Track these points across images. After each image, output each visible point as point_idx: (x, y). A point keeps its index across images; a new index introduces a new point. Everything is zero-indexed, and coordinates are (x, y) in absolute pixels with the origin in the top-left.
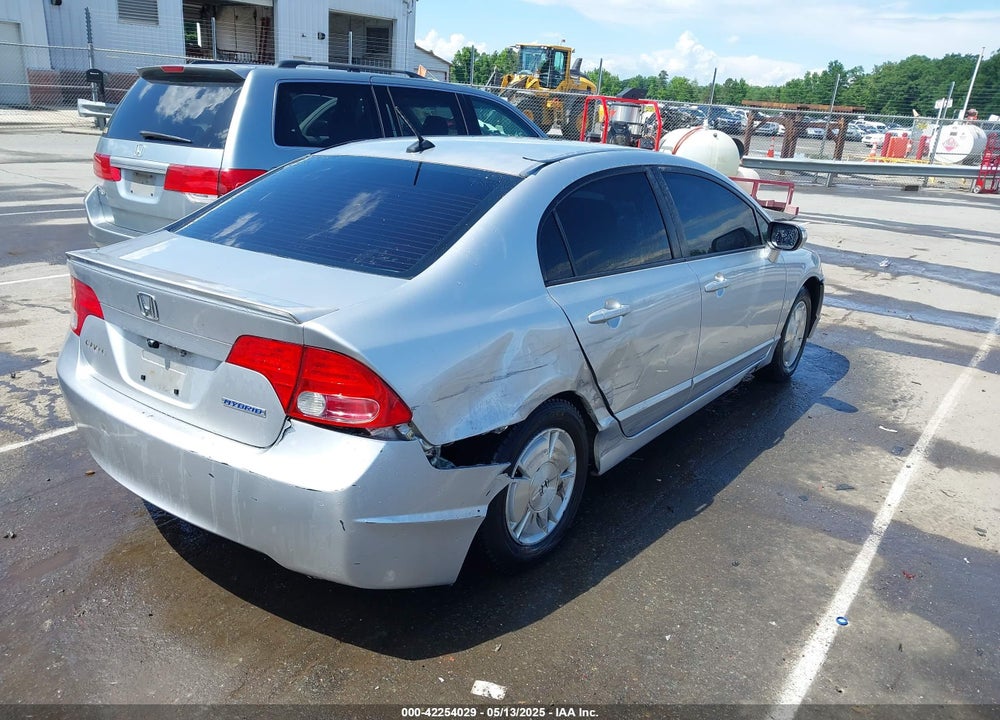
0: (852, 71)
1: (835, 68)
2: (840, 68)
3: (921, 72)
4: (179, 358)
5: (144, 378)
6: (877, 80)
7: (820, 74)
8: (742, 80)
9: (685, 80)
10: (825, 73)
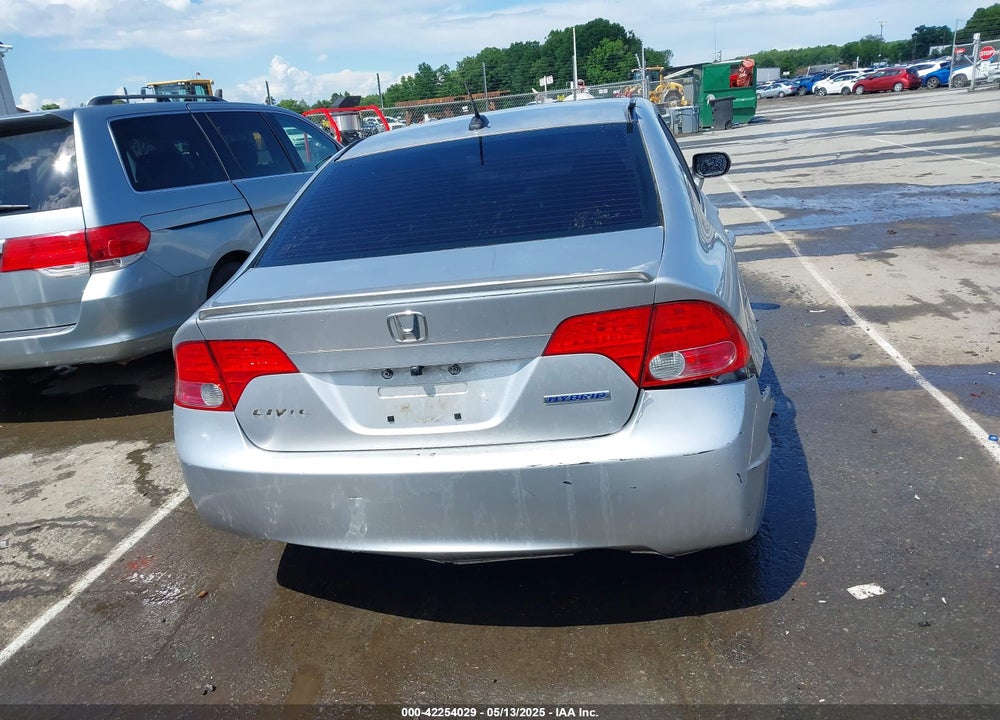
0: (440, 70)
1: (425, 69)
2: (429, 68)
3: (497, 62)
4: (449, 376)
5: (391, 419)
6: (463, 75)
7: (413, 77)
8: (346, 93)
9: (293, 102)
10: (417, 75)
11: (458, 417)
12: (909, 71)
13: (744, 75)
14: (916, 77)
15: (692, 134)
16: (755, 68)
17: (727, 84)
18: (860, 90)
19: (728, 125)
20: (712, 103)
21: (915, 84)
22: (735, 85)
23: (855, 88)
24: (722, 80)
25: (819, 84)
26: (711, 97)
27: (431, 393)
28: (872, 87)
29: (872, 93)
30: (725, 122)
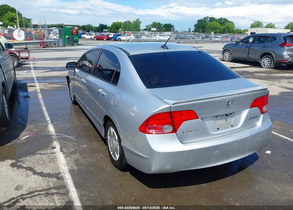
5: (218, 129)
11: (232, 126)
12: (107, 35)
13: (75, 31)
14: (109, 37)
15: (62, 47)
16: (78, 30)
17: (70, 33)
18: (95, 39)
19: (73, 45)
20: (68, 38)
21: (109, 39)
22: (72, 34)
23: (94, 38)
24: (69, 32)
25: (84, 36)
26: (67, 36)
27: (226, 121)
28: (99, 39)
29: (98, 40)
30: (72, 44)
